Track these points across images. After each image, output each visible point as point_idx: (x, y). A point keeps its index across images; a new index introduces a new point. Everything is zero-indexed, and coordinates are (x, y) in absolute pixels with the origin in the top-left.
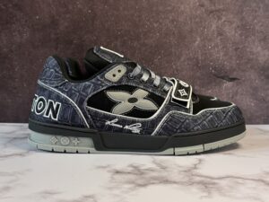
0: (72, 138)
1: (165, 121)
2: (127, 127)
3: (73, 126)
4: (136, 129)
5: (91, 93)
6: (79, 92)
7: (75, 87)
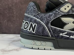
0: (42, 42)
2: (71, 37)
3: (43, 36)
5: (53, 18)
6: (46, 18)
7: (44, 15)
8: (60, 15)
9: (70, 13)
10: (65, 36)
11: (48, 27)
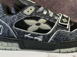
0: (9, 43)
1: (55, 35)
2: (35, 38)
3: (9, 37)
4: (40, 39)
5: (16, 21)
6: (10, 20)
7: (9, 18)
8: (23, 18)
9: (33, 16)
10: (29, 37)
11: (12, 29)
